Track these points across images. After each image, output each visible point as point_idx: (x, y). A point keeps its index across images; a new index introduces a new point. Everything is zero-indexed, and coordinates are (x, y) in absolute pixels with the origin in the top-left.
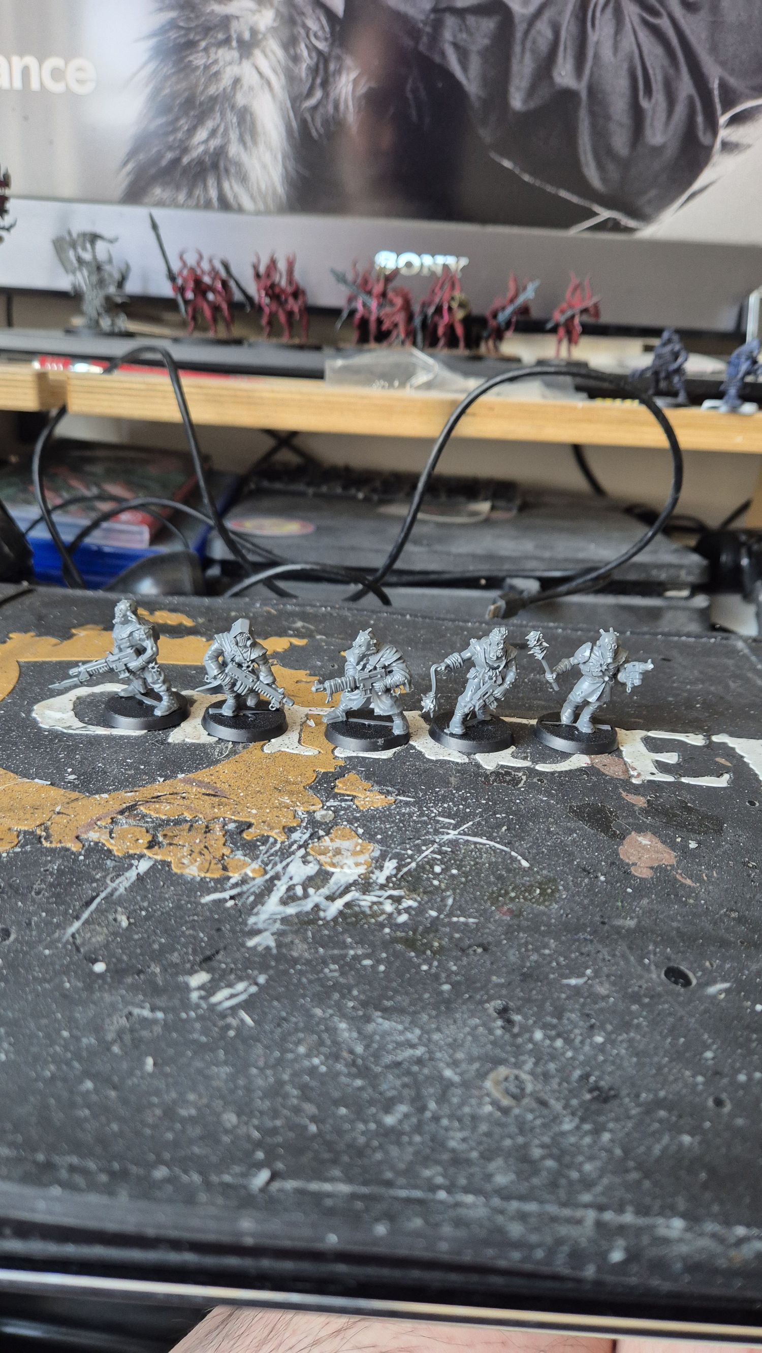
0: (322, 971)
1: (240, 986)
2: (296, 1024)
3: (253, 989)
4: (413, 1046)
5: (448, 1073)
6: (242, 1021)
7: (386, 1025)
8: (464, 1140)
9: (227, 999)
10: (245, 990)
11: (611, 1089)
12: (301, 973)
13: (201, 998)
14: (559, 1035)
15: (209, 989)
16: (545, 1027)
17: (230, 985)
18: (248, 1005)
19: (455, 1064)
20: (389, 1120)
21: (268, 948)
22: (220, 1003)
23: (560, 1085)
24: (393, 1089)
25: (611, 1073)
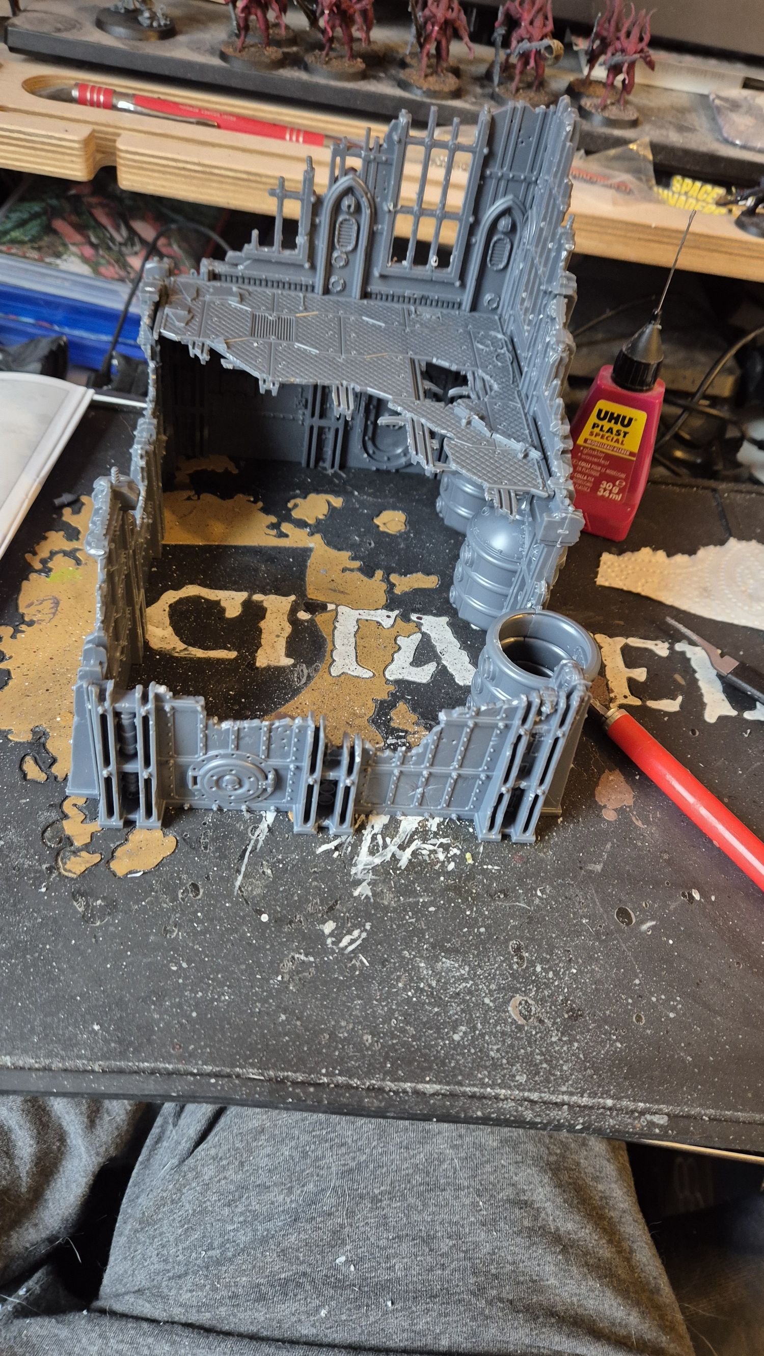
0: (404, 918)
1: (356, 933)
2: (395, 963)
3: (364, 935)
4: (465, 980)
5: (487, 1001)
6: (361, 962)
7: (448, 963)
8: (498, 1050)
9: (351, 943)
10: (359, 936)
11: (579, 1010)
12: (391, 919)
13: (333, 943)
14: (550, 969)
15: (337, 936)
16: (542, 961)
17: (349, 932)
18: (362, 949)
19: (490, 993)
20: (456, 1037)
21: (367, 897)
22: (346, 947)
23: (550, 1008)
24: (456, 1014)
25: (579, 997)
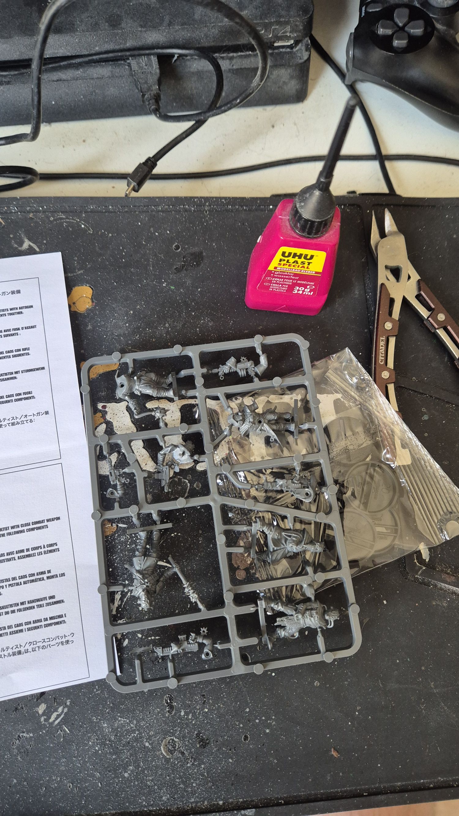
0: (93, 691)
1: (60, 710)
2: (87, 728)
3: (66, 710)
4: (134, 732)
5: (147, 744)
6: (65, 731)
7: (122, 720)
8: (152, 780)
9: (56, 719)
10: (63, 712)
11: (207, 740)
12: (84, 694)
13: (45, 720)
14: (190, 712)
15: (48, 713)
16: (186, 706)
17: (56, 710)
18: (64, 721)
19: (149, 738)
20: (126, 775)
22: (54, 721)
23: (189, 741)
24: (127, 758)
25: (208, 730)
